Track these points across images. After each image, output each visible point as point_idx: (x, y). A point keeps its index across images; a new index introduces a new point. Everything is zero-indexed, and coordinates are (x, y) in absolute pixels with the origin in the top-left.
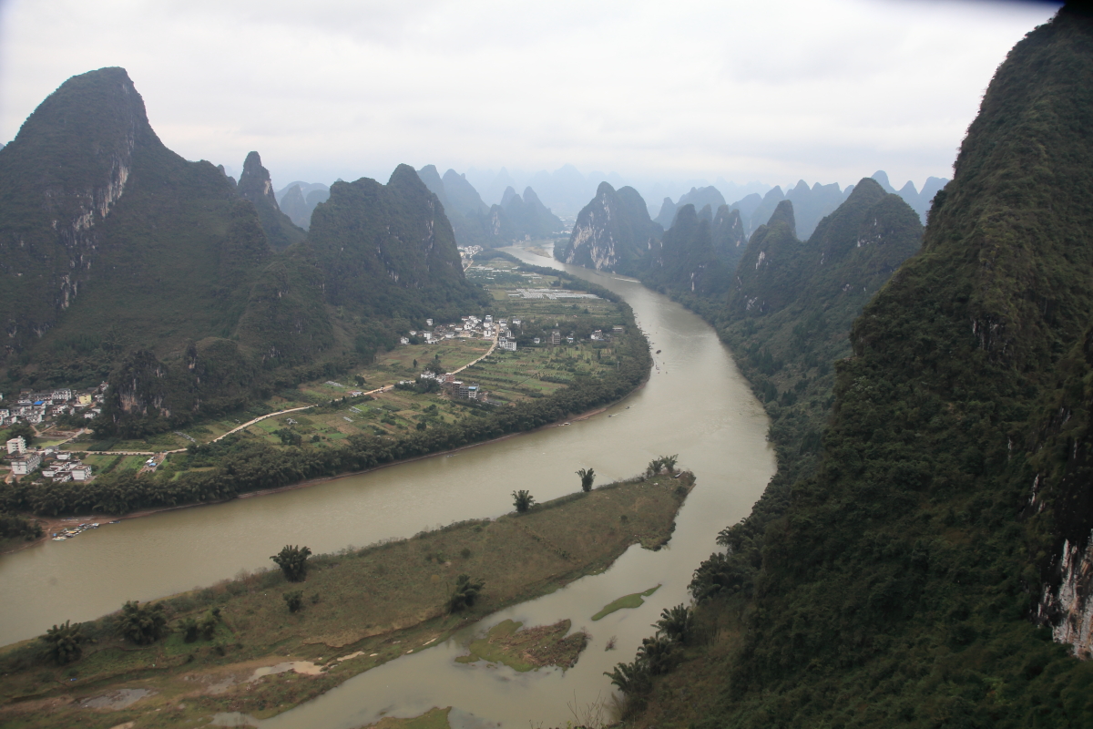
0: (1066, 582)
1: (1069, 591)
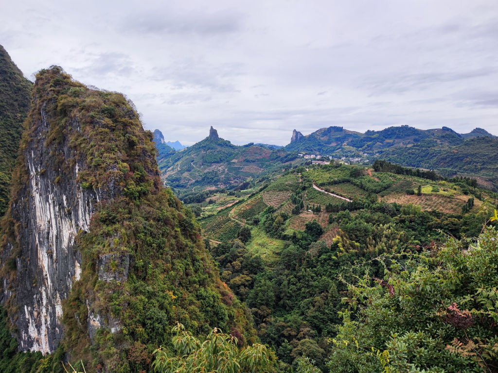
0: (30, 325)
1: (32, 328)
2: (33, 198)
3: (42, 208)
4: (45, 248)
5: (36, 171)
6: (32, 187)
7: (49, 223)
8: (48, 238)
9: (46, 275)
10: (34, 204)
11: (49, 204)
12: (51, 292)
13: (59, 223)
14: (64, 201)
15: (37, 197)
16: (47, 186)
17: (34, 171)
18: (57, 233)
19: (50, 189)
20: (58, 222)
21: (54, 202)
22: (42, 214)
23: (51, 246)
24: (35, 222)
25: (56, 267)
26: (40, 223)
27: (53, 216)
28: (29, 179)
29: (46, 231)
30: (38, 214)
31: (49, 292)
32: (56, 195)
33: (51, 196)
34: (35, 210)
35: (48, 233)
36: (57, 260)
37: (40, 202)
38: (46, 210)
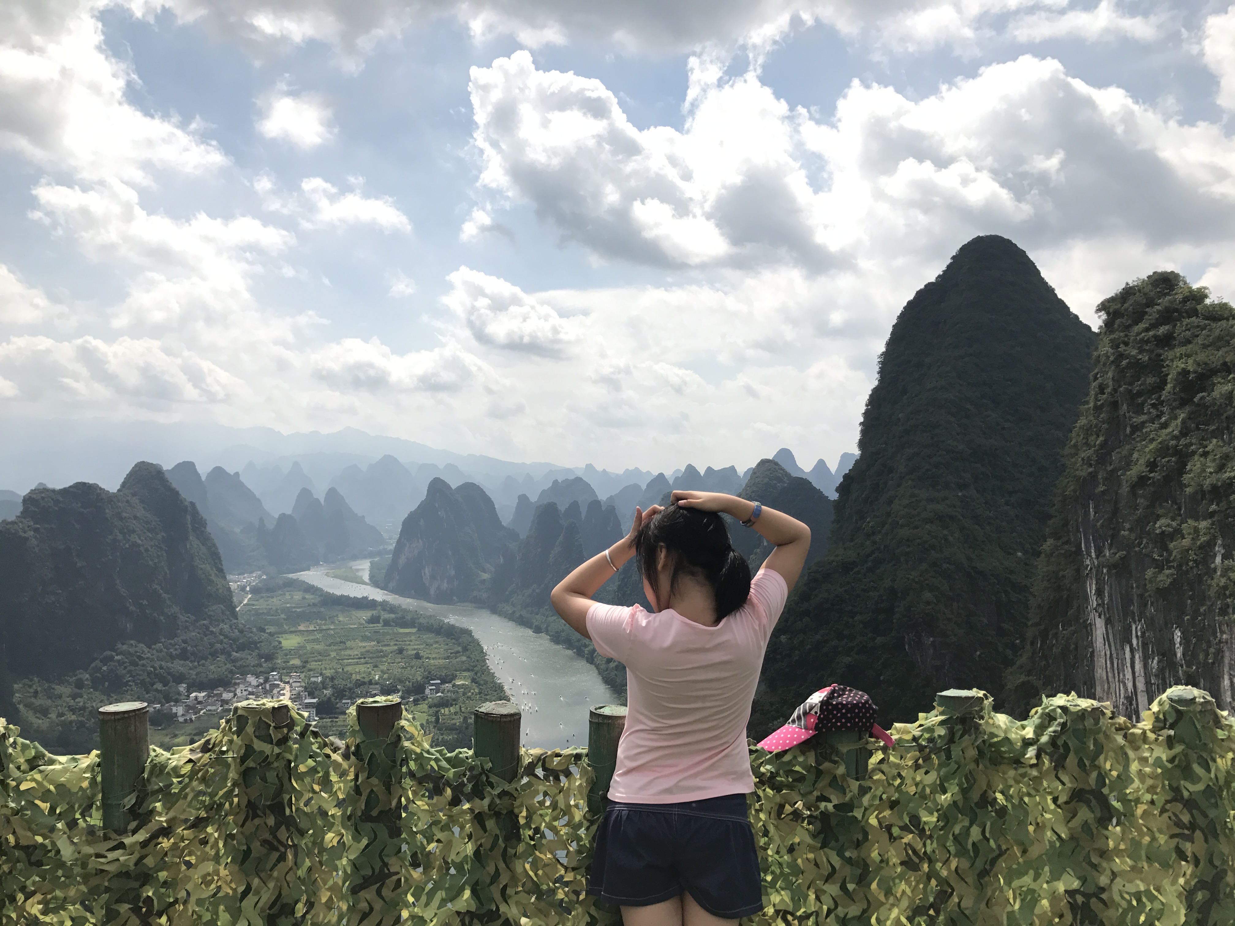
2: (1088, 628)
3: (1111, 657)
5: (1097, 557)
6: (1086, 599)
7: (1131, 704)
10: (1091, 644)
11: (1132, 650)
14: (1177, 645)
15: (1099, 627)
16: (1127, 601)
17: (1093, 555)
19: (1134, 608)
21: (1145, 645)
22: (1110, 675)
27: (1141, 685)
28: (1079, 578)
30: (1100, 673)
32: (1151, 624)
33: (1136, 629)
34: (1092, 661)
37: (1106, 639)
38: (1123, 665)
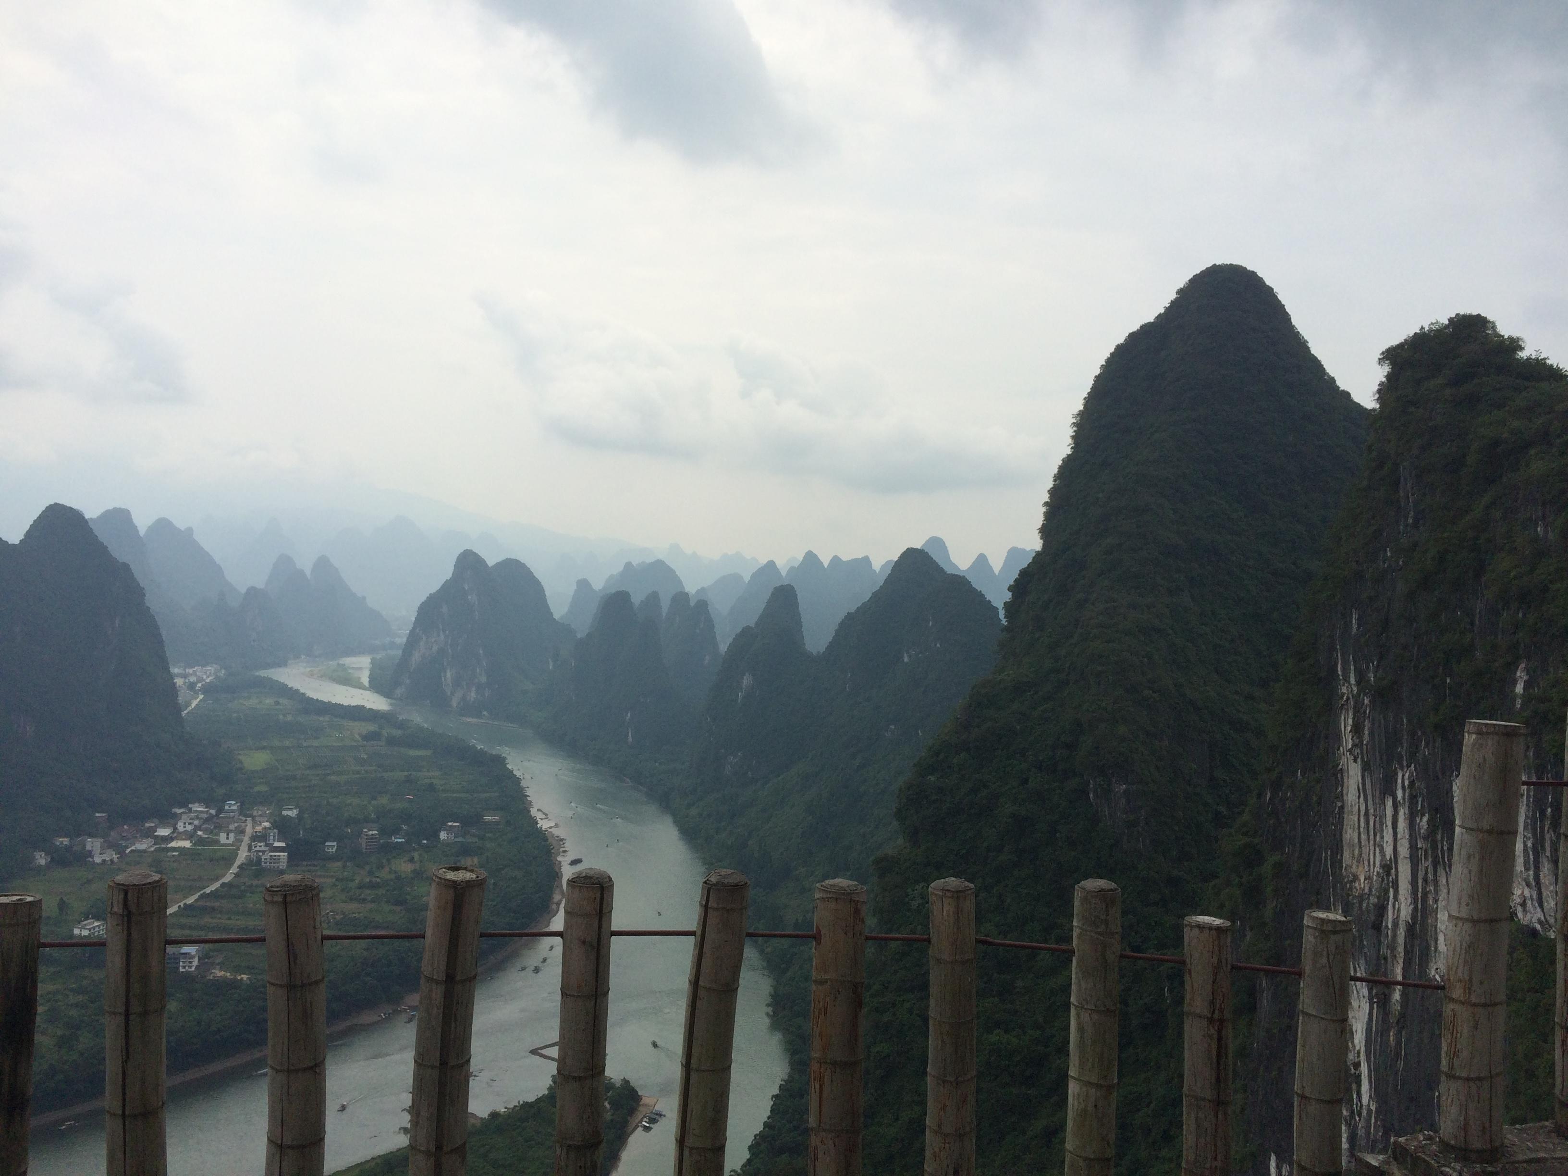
2: (1337, 776)
3: (1367, 814)
4: (1362, 962)
5: (1358, 683)
6: (1338, 737)
7: (1388, 874)
8: (1377, 926)
9: (1357, 1065)
10: (1340, 797)
11: (1395, 804)
12: (1368, 1133)
13: (1425, 880)
15: (1353, 774)
16: (1393, 739)
17: (1353, 681)
18: (1414, 916)
19: (1402, 750)
20: (1421, 875)
21: (1413, 798)
22: (1363, 837)
23: (1385, 959)
24: (1337, 863)
25: (1398, 1042)
26: (1354, 869)
27: (1404, 850)
28: (1331, 708)
29: (1373, 900)
30: (1350, 834)
31: (1361, 1132)
32: (1423, 771)
33: (1403, 777)
34: (1341, 819)
35: (1381, 909)
36: (1403, 1015)
37: (1362, 790)
38: (1381, 824)
